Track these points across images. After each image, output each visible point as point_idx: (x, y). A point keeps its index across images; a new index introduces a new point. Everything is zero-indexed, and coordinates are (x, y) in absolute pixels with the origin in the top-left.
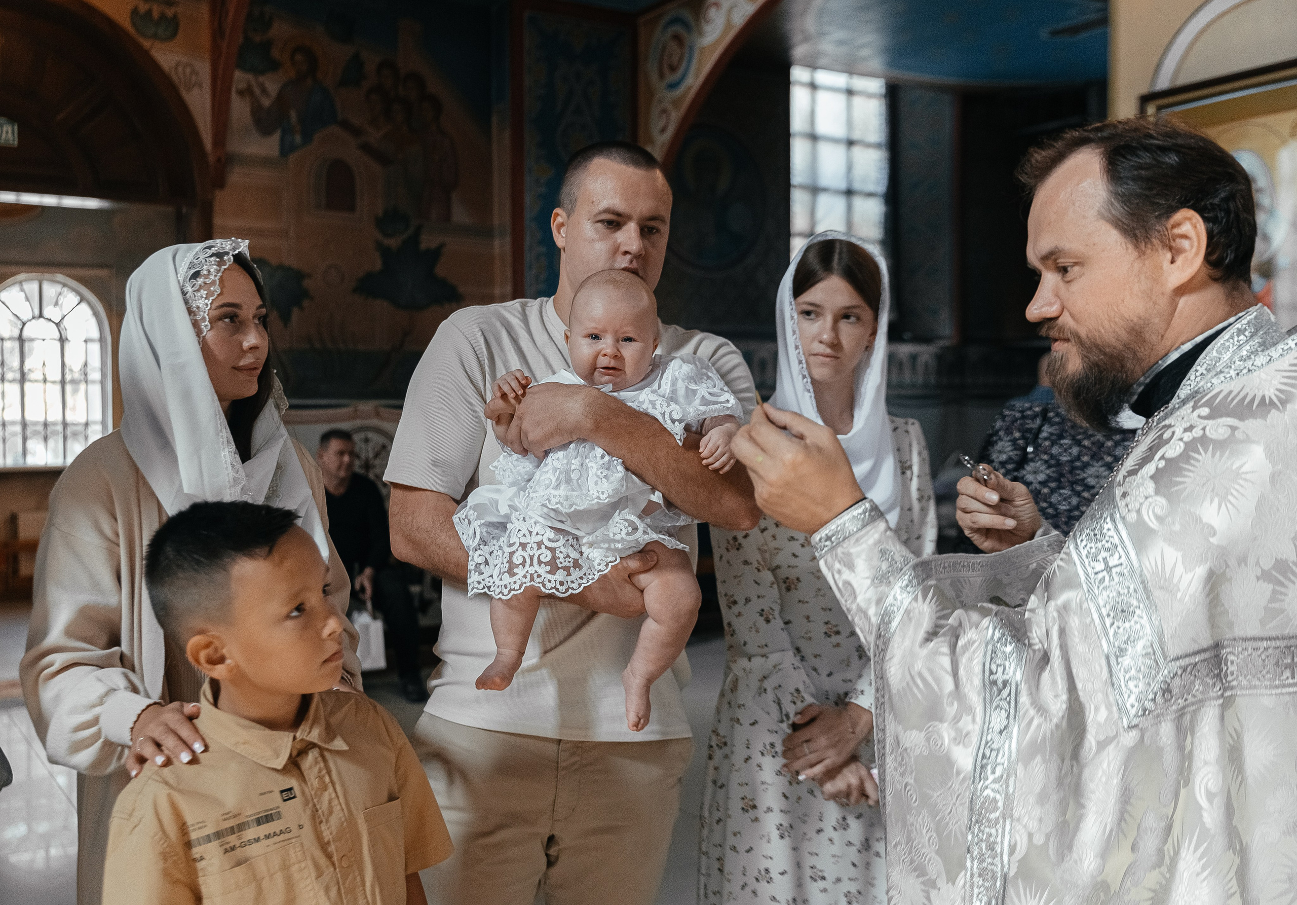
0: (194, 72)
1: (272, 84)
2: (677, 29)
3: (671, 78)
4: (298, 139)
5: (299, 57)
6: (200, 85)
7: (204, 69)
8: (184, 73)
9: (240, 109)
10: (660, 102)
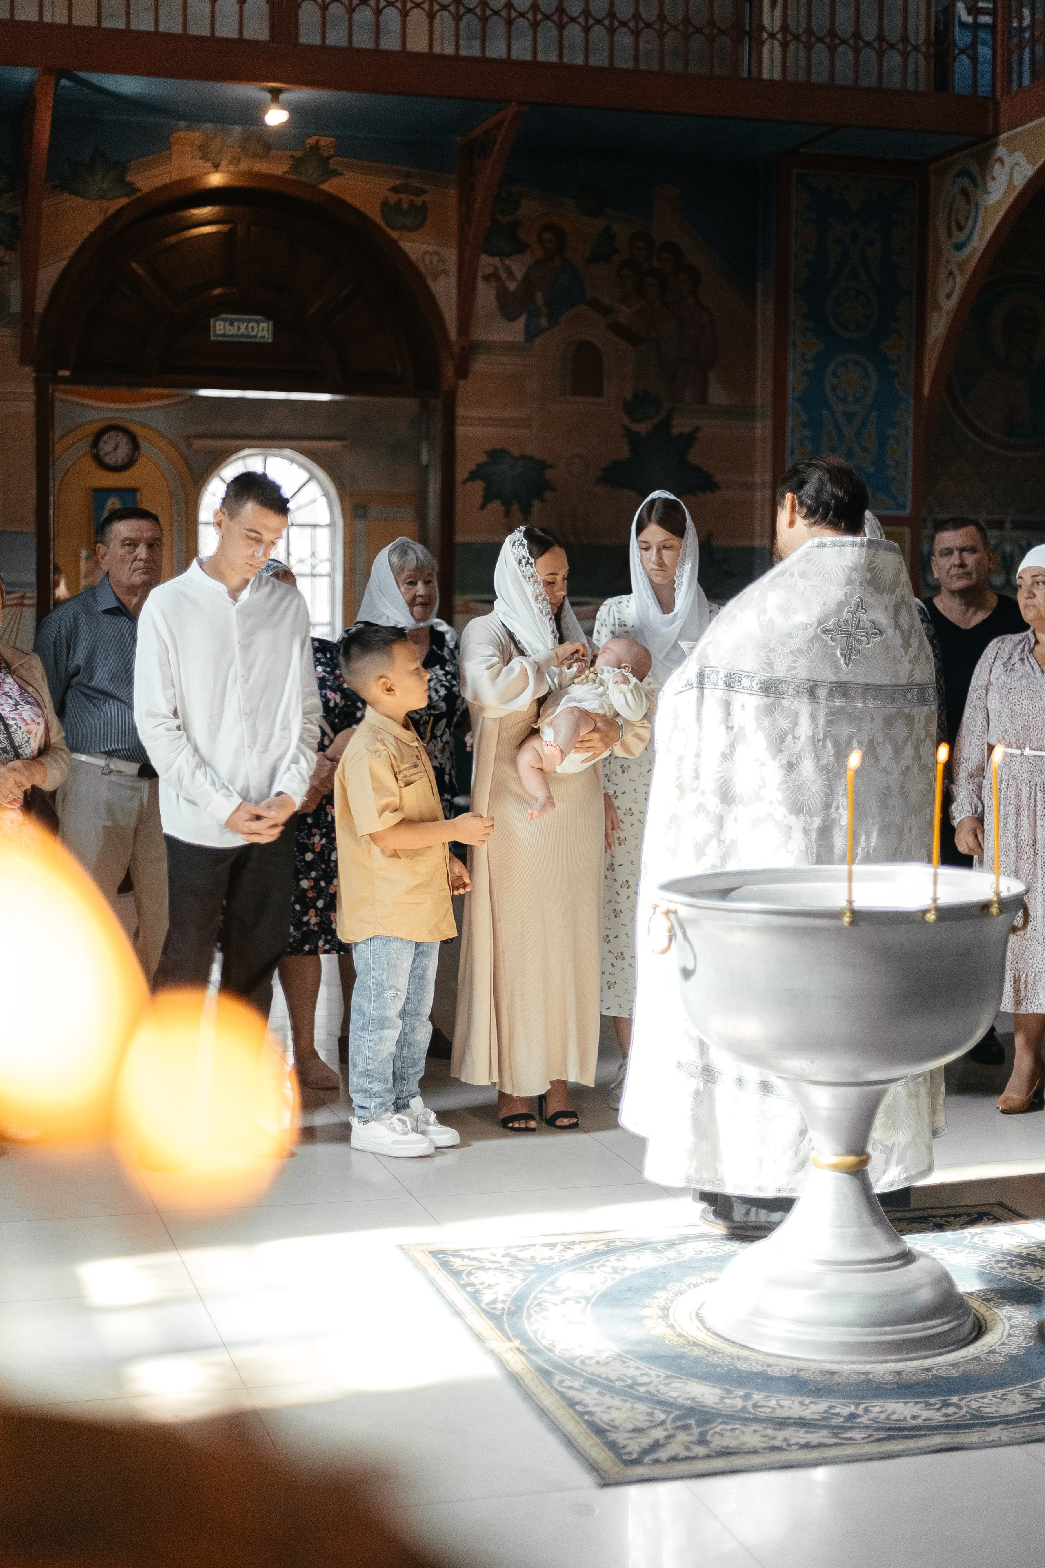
0: (442, 261)
1: (519, 267)
2: (964, 182)
3: (959, 237)
4: (544, 322)
5: (547, 236)
6: (445, 272)
7: (451, 255)
8: (431, 262)
9: (485, 294)
10: (948, 261)
